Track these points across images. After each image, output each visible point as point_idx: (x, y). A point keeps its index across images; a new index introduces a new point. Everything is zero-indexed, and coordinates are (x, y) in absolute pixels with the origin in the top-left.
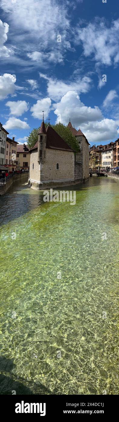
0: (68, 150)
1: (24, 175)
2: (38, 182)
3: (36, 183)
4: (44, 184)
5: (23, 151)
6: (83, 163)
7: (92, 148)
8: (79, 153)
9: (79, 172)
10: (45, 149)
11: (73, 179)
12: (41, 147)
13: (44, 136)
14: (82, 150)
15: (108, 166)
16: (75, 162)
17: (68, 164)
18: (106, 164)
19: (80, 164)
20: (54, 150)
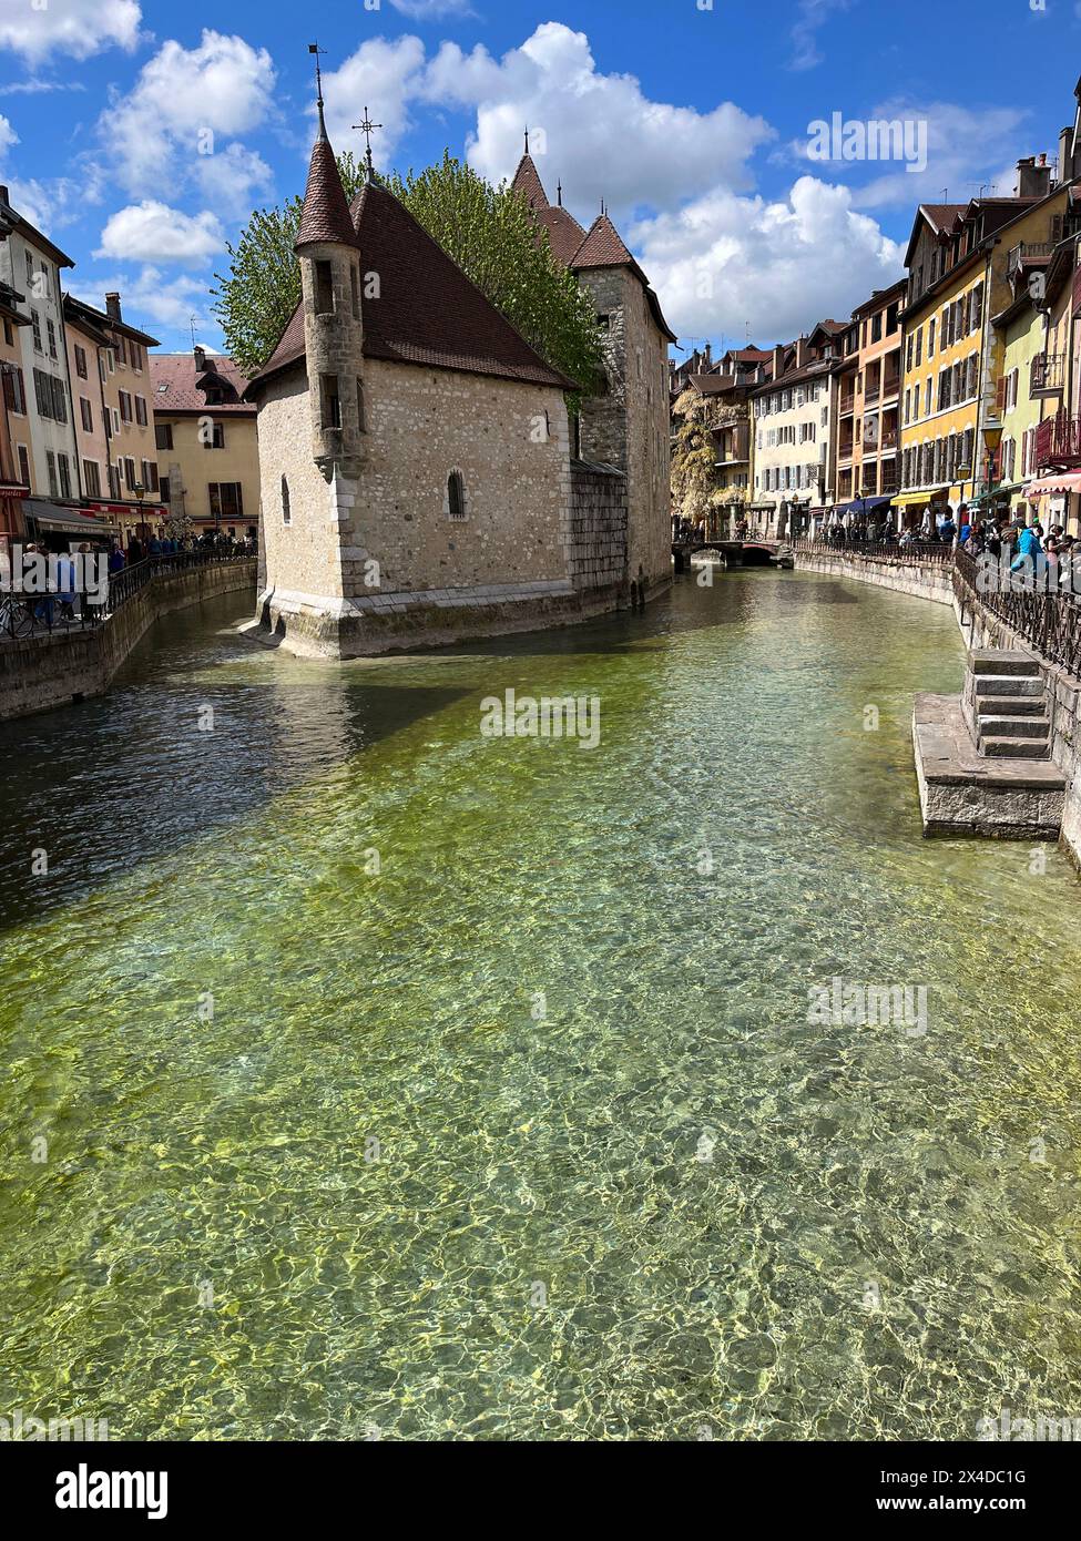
0: (522, 373)
1: (225, 570)
2: (333, 604)
3: (317, 613)
4: (370, 615)
5: (199, 400)
6: (632, 472)
7: (687, 369)
8: (597, 400)
9: (604, 537)
10: (355, 363)
11: (563, 585)
12: (329, 348)
13: (344, 258)
14: (622, 373)
15: (796, 498)
16: (572, 463)
17: (524, 478)
18: (782, 479)
19: (613, 482)
20: (425, 375)
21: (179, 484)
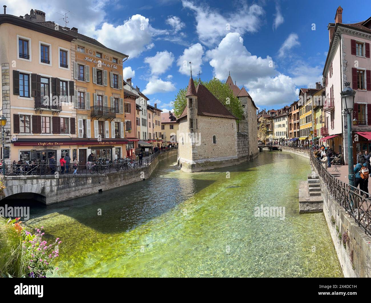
0: (228, 117)
1: (172, 152)
2: (191, 162)
3: (188, 163)
4: (197, 164)
5: (169, 121)
6: (250, 134)
7: (261, 113)
8: (243, 121)
9: (244, 147)
10: (196, 116)
11: (236, 156)
12: (191, 114)
13: (195, 98)
14: (247, 116)
15: (282, 138)
16: (237, 133)
17: (228, 136)
18: (279, 134)
19: (246, 136)
20: (209, 118)
21: (165, 136)
